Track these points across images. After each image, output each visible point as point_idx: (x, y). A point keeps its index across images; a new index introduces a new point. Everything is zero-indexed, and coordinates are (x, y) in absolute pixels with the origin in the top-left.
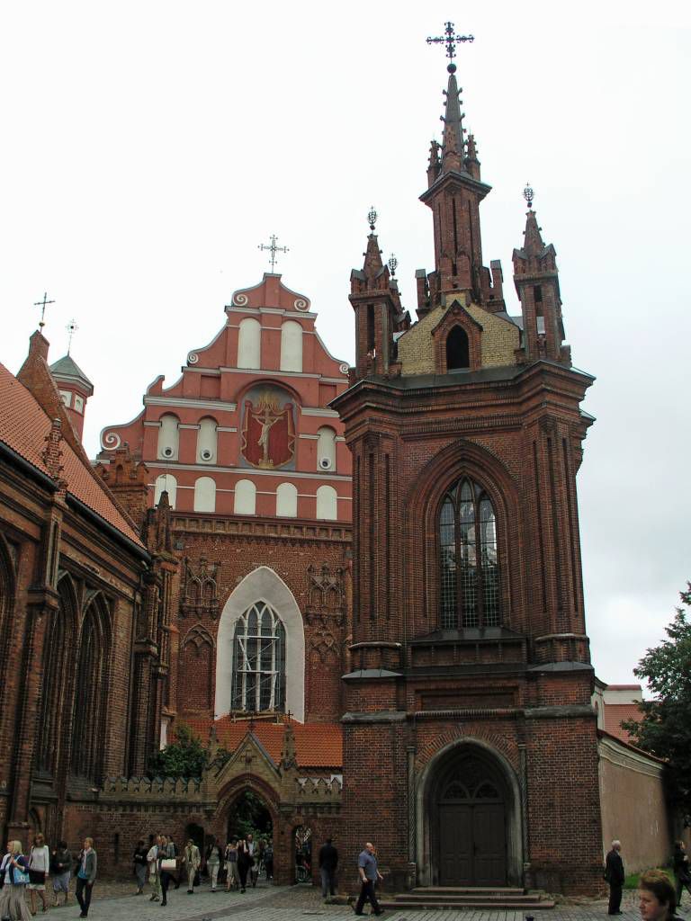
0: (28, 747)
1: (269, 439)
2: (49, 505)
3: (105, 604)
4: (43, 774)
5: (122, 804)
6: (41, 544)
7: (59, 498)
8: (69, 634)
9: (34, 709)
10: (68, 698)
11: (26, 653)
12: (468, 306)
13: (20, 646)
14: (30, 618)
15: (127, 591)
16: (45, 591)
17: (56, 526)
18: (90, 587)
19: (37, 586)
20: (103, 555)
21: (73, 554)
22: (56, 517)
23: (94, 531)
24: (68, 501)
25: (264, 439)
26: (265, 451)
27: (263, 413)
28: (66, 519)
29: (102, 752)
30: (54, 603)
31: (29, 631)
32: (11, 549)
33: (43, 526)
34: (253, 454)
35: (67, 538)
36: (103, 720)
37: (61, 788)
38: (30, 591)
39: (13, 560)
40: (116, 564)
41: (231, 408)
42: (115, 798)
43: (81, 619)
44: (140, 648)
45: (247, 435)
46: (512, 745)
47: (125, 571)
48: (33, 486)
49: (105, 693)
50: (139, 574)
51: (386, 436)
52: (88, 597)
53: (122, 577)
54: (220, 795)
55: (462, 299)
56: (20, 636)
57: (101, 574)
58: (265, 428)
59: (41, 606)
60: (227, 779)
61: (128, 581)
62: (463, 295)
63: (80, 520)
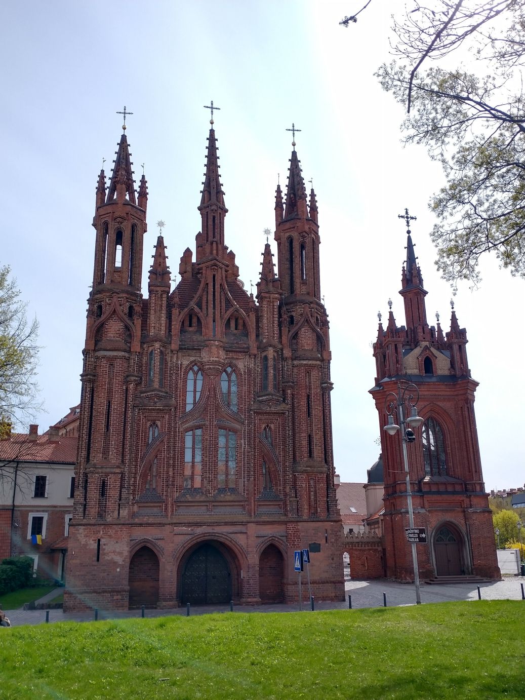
46: (463, 522)
62: (428, 343)
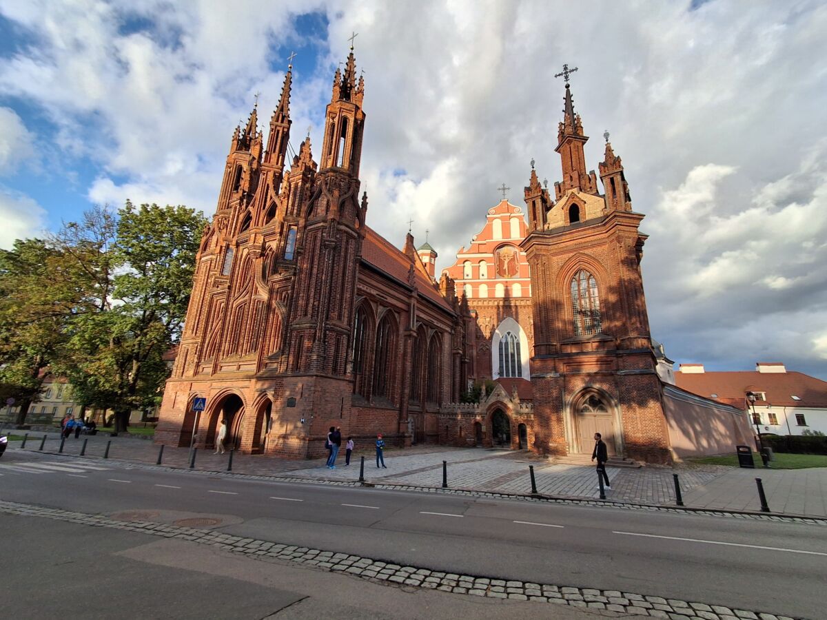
0: (407, 391)
1: (508, 267)
2: (411, 297)
3: (439, 334)
4: (416, 402)
5: (448, 414)
6: (408, 312)
7: (414, 294)
8: (424, 347)
9: (408, 376)
10: (425, 372)
11: (405, 354)
12: (579, 193)
13: (402, 352)
14: (406, 341)
15: (448, 329)
16: (411, 330)
17: (414, 305)
18: (432, 328)
19: (408, 329)
20: (436, 316)
21: (422, 316)
22: (413, 302)
23: (431, 306)
24: (418, 295)
25: (506, 267)
26: (507, 271)
27: (505, 256)
28: (418, 302)
29: (440, 393)
30: (415, 334)
31: (405, 346)
32: (396, 315)
33: (409, 305)
34: (501, 272)
35: (419, 309)
36: (440, 380)
37: (423, 407)
38: (406, 330)
39: (398, 320)
40: (442, 319)
41: (491, 255)
42: (446, 411)
43: (428, 341)
44: (455, 351)
45: (499, 266)
47: (447, 321)
48: (403, 290)
49: (441, 369)
50: (452, 322)
51: (544, 255)
52: (430, 332)
53: (445, 323)
54: (488, 410)
55: (575, 190)
56: (402, 348)
57: (436, 323)
58: (506, 262)
59: (410, 336)
60: (490, 403)
61: (448, 326)
63: (424, 302)
